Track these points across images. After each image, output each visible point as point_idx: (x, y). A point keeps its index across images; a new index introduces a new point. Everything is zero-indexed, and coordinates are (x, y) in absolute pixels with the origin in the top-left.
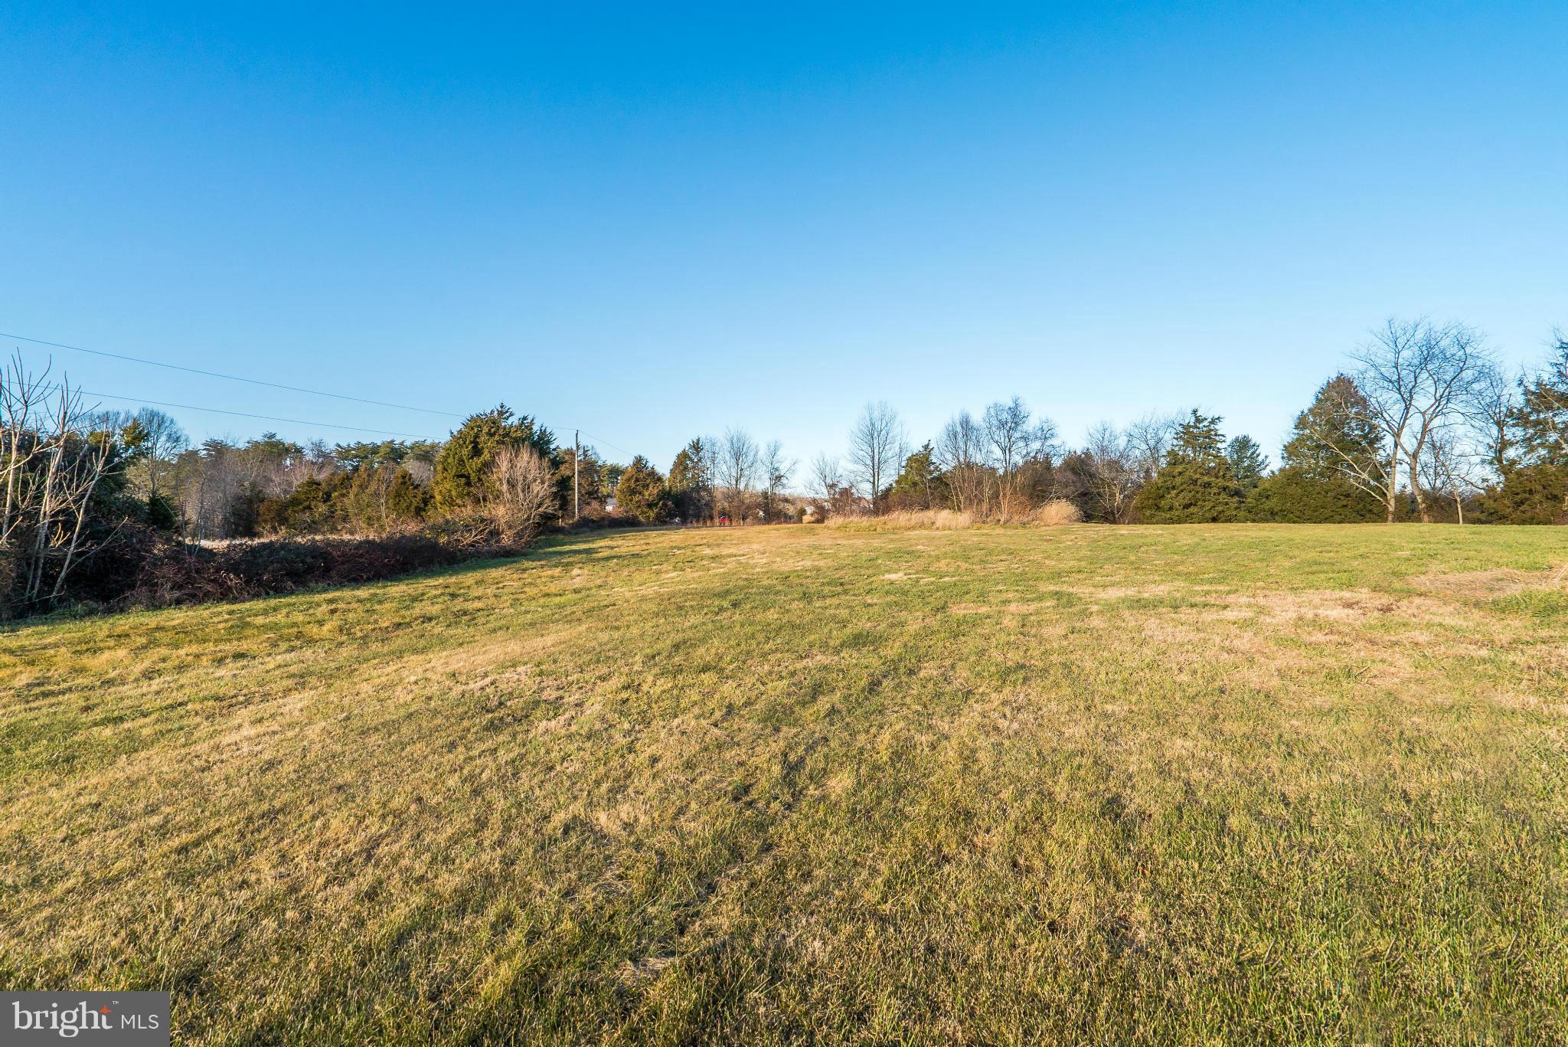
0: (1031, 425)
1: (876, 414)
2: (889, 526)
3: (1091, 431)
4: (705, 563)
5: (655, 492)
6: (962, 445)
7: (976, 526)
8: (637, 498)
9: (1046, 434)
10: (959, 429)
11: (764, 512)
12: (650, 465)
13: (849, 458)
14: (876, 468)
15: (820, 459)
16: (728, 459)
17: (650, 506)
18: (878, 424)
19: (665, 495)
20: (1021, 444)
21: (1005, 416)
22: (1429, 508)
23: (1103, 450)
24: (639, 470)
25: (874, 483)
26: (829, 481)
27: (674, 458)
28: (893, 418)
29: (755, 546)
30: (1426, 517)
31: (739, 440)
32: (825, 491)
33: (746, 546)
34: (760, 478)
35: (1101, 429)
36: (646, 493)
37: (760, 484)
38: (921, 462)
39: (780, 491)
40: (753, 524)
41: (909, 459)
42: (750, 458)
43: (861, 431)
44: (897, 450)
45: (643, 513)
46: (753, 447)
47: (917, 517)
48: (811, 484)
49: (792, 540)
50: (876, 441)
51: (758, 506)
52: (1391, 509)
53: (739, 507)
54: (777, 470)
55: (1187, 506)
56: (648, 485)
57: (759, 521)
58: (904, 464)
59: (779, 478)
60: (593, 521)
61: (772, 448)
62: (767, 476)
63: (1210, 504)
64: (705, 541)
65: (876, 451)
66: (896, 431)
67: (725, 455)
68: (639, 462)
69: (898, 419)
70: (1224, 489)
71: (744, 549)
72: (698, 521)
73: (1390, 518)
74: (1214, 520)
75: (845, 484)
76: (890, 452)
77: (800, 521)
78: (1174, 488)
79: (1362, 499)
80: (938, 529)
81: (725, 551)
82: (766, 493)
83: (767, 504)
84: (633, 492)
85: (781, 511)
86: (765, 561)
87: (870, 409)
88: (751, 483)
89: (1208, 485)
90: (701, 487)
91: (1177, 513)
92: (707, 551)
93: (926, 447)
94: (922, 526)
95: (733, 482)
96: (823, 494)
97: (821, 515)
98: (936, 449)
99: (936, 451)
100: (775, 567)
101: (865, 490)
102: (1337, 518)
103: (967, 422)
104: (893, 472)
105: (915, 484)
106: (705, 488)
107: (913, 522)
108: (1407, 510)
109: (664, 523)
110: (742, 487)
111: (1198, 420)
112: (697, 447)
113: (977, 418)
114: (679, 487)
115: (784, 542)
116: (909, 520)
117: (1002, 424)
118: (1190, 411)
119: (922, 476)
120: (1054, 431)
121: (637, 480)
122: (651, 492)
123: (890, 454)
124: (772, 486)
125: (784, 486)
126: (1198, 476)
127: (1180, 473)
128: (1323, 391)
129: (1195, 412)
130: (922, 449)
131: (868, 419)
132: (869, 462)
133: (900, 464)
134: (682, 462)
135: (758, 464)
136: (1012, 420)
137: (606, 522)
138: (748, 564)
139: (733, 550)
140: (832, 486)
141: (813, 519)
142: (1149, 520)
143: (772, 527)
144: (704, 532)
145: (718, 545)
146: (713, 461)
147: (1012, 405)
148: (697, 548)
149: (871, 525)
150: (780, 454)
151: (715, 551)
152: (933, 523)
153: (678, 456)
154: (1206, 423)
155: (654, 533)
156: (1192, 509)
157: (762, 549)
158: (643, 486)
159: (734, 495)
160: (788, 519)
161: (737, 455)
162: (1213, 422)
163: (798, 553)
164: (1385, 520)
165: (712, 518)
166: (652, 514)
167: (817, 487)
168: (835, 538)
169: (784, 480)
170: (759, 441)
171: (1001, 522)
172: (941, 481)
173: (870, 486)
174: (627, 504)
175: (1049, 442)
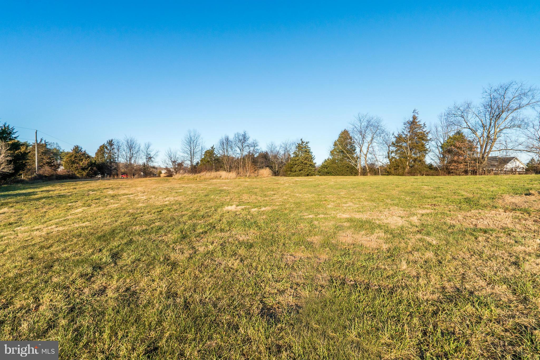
0: (250, 141)
1: (192, 134)
2: (202, 178)
3: (268, 145)
4: (107, 199)
5: (86, 162)
6: (225, 147)
7: (238, 177)
8: (75, 165)
9: (255, 145)
10: (224, 141)
11: (143, 172)
12: (83, 150)
13: (181, 150)
14: (192, 155)
15: (169, 150)
16: (125, 149)
17: (83, 169)
18: (193, 138)
19: (92, 164)
20: (247, 148)
21: (241, 138)
22: (370, 171)
23: (272, 152)
24: (77, 152)
25: (191, 161)
26: (173, 160)
27: (98, 148)
28: (199, 136)
29: (139, 189)
30: (369, 174)
31: (131, 141)
32: (171, 164)
33: (134, 188)
34: (141, 158)
35: (271, 144)
36: (81, 163)
37: (141, 161)
38: (210, 153)
39: (151, 164)
40: (139, 178)
41: (206, 152)
42: (137, 149)
43: (186, 140)
44: (200, 148)
45: (79, 172)
46: (138, 144)
47: (213, 174)
48: (165, 161)
49: (159, 185)
50: (192, 145)
51: (140, 170)
52: (360, 171)
53: (131, 170)
54: (149, 154)
55: (300, 171)
56: (82, 160)
57: (140, 176)
58: (203, 154)
59: (150, 158)
60: (46, 176)
61: (147, 146)
62: (145, 157)
63: (306, 170)
64: (111, 186)
65: (192, 148)
66: (200, 141)
67: (124, 147)
68: (77, 149)
69: (201, 136)
70: (311, 165)
71: (132, 190)
72: (110, 176)
73: (359, 174)
74: (308, 175)
75: (179, 161)
76: (198, 149)
77: (159, 176)
78: (296, 165)
79: (352, 168)
80: (223, 179)
81: (121, 192)
82: (145, 164)
83: (145, 169)
84: (73, 162)
85: (151, 172)
86: (145, 198)
87: (190, 132)
88: (137, 160)
89: (306, 164)
90: (112, 161)
91: (297, 173)
92: (111, 192)
93: (212, 148)
94: (216, 178)
95: (128, 159)
96: (170, 166)
97: (170, 174)
98: (216, 149)
99: (215, 150)
100: (151, 202)
101: (187, 164)
102: (346, 174)
103: (228, 139)
104: (199, 157)
105: (208, 162)
106: (114, 162)
107: (212, 176)
108: (364, 172)
109: (91, 177)
110: (132, 162)
111: (303, 142)
112: (111, 143)
113: (231, 137)
114: (100, 161)
115: (155, 186)
116: (211, 175)
117: (240, 141)
118: (300, 139)
119: (211, 159)
120: (258, 144)
121: (76, 157)
122: (84, 163)
123: (198, 150)
124: (147, 161)
125: (152, 161)
126: (303, 161)
127: (298, 160)
128: (341, 134)
129: (301, 140)
130: (211, 148)
131: (189, 135)
132: (189, 153)
133: (201, 154)
134: (102, 149)
135: (140, 152)
136: (244, 139)
137: (54, 177)
138: (134, 199)
139: (126, 191)
140: (174, 162)
141: (166, 175)
142: (289, 175)
143: (147, 179)
144: (112, 181)
145: (118, 188)
146: (118, 150)
147: (243, 134)
148: (105, 190)
149: (194, 178)
150: (151, 148)
151: (115, 192)
152: (221, 177)
153: (100, 147)
154: (305, 143)
155: (81, 183)
156: (301, 171)
157: (143, 190)
158: (79, 160)
159: (129, 166)
160: (154, 175)
161: (131, 147)
162: (307, 143)
163: (164, 192)
164: (358, 175)
165: (117, 175)
166: (85, 173)
167: (167, 162)
168: (179, 184)
169: (152, 159)
170: (141, 142)
171: (247, 176)
172: (218, 160)
173: (190, 162)
174: (70, 168)
175: (256, 148)
